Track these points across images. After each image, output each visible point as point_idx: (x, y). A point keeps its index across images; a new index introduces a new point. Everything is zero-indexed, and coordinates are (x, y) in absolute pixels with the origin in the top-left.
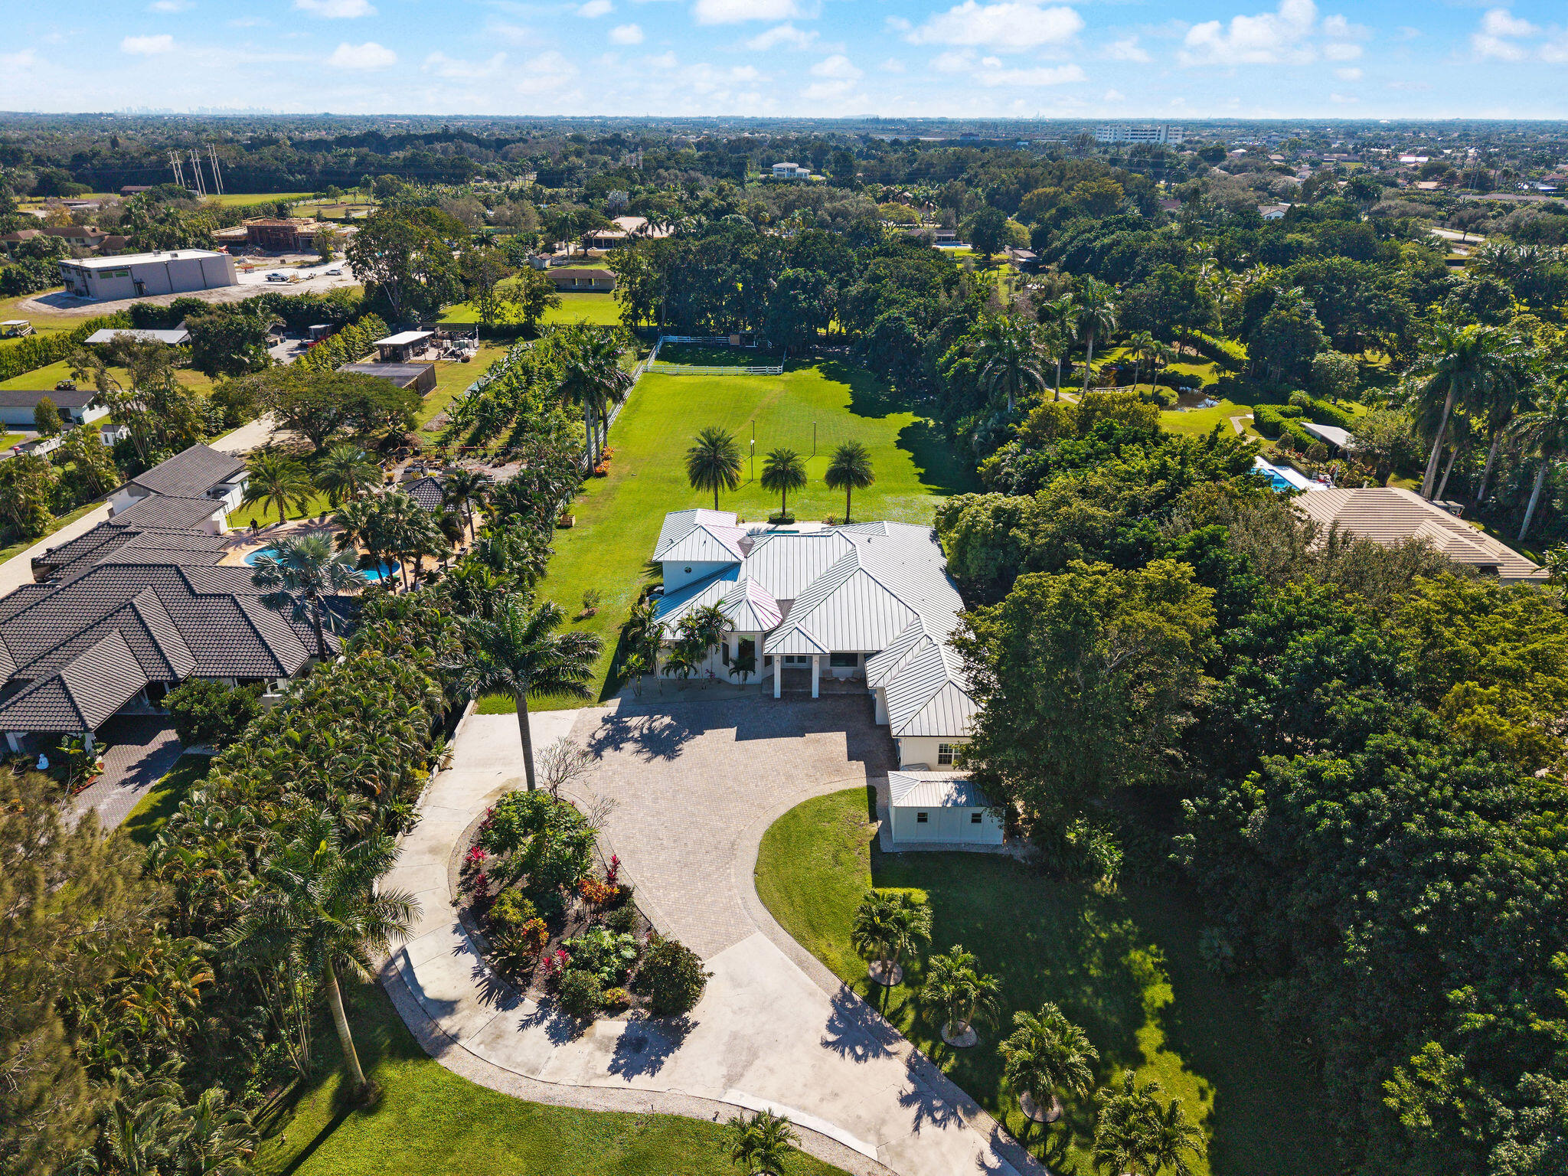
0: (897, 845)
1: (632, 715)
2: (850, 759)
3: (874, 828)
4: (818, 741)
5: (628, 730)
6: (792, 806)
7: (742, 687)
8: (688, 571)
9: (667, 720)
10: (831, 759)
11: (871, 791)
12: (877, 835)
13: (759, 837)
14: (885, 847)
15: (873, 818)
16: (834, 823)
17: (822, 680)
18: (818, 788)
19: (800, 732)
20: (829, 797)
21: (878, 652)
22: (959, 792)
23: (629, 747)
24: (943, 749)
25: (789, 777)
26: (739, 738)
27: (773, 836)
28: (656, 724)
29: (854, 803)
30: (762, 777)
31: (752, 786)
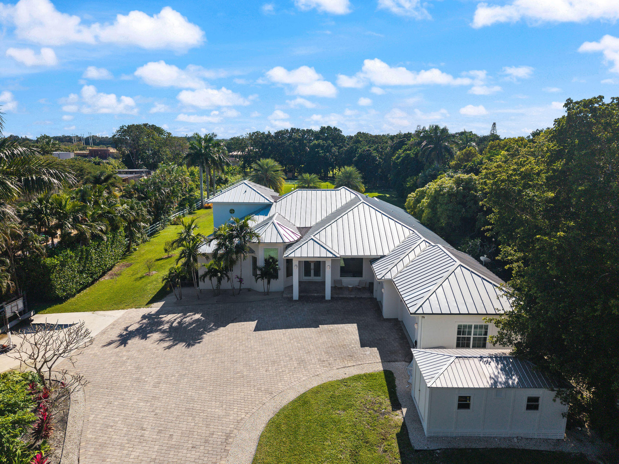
0: (431, 439)
1: (168, 313)
2: (363, 345)
3: (399, 416)
4: (330, 331)
5: (161, 323)
6: (302, 391)
7: (267, 293)
8: (232, 211)
9: (198, 316)
10: (344, 346)
11: (389, 376)
12: (404, 424)
13: (261, 426)
14: (418, 443)
15: (396, 405)
16: (350, 411)
17: (333, 288)
18: (331, 373)
19: (315, 325)
20: (344, 382)
21: (384, 256)
22: (508, 373)
23: (156, 336)
24: (461, 330)
25: (301, 362)
26: (257, 329)
27: (278, 427)
28: (187, 320)
29: (371, 388)
30: (274, 362)
31: (262, 371)
